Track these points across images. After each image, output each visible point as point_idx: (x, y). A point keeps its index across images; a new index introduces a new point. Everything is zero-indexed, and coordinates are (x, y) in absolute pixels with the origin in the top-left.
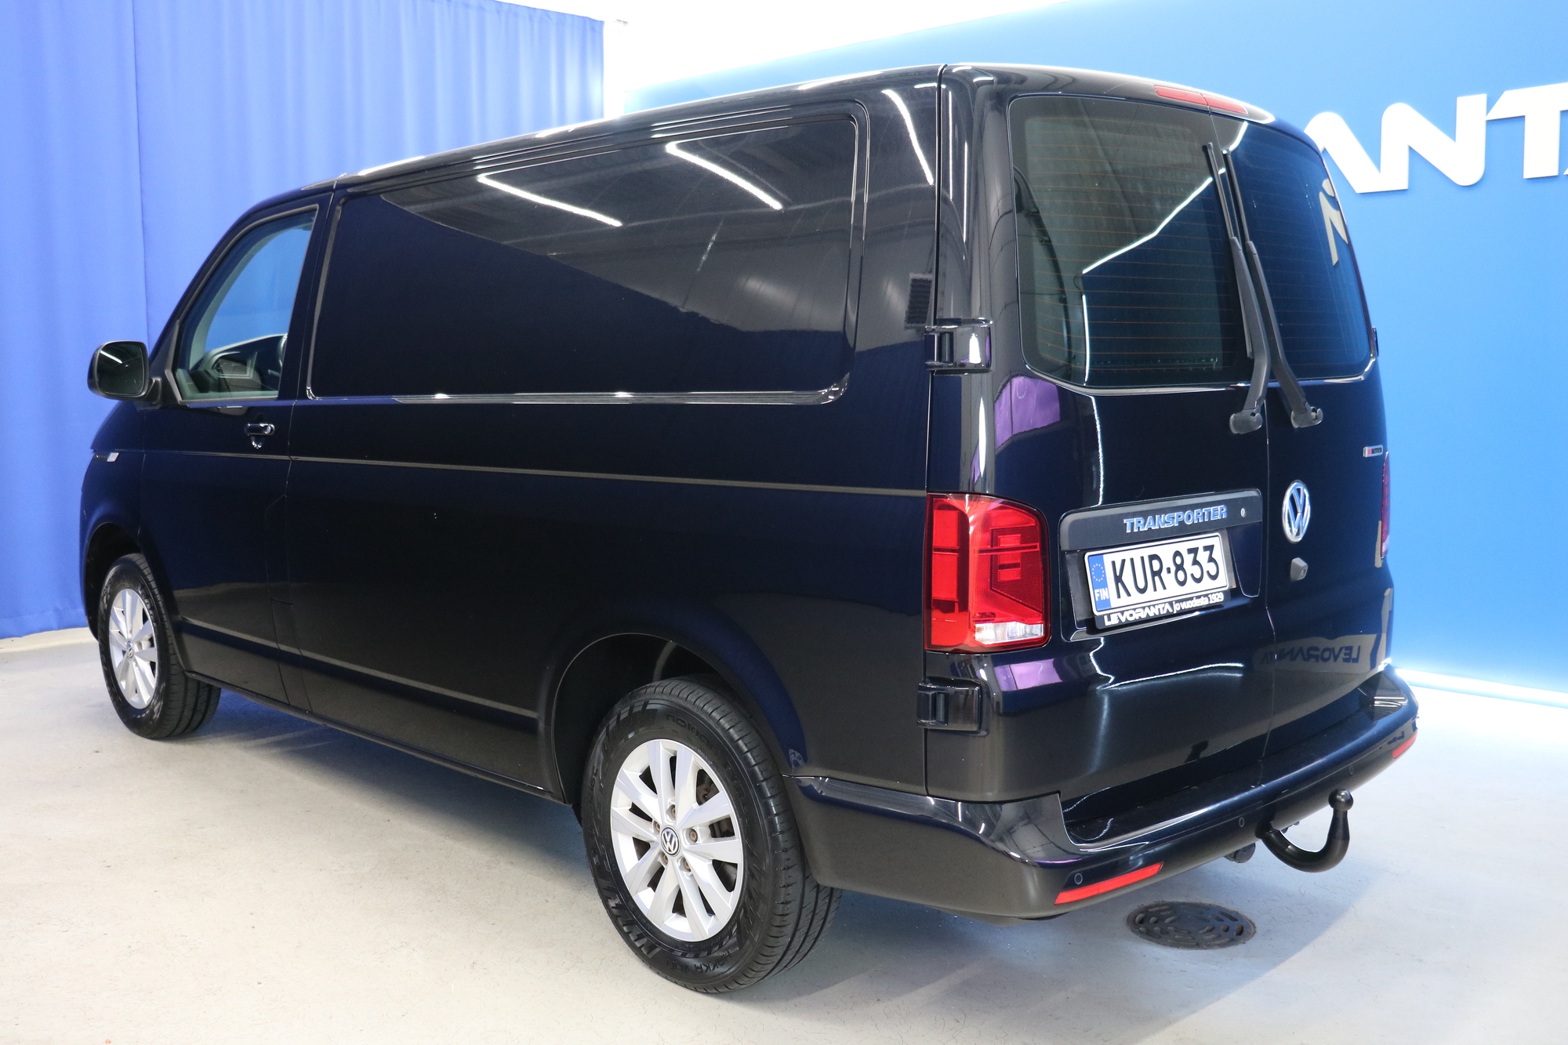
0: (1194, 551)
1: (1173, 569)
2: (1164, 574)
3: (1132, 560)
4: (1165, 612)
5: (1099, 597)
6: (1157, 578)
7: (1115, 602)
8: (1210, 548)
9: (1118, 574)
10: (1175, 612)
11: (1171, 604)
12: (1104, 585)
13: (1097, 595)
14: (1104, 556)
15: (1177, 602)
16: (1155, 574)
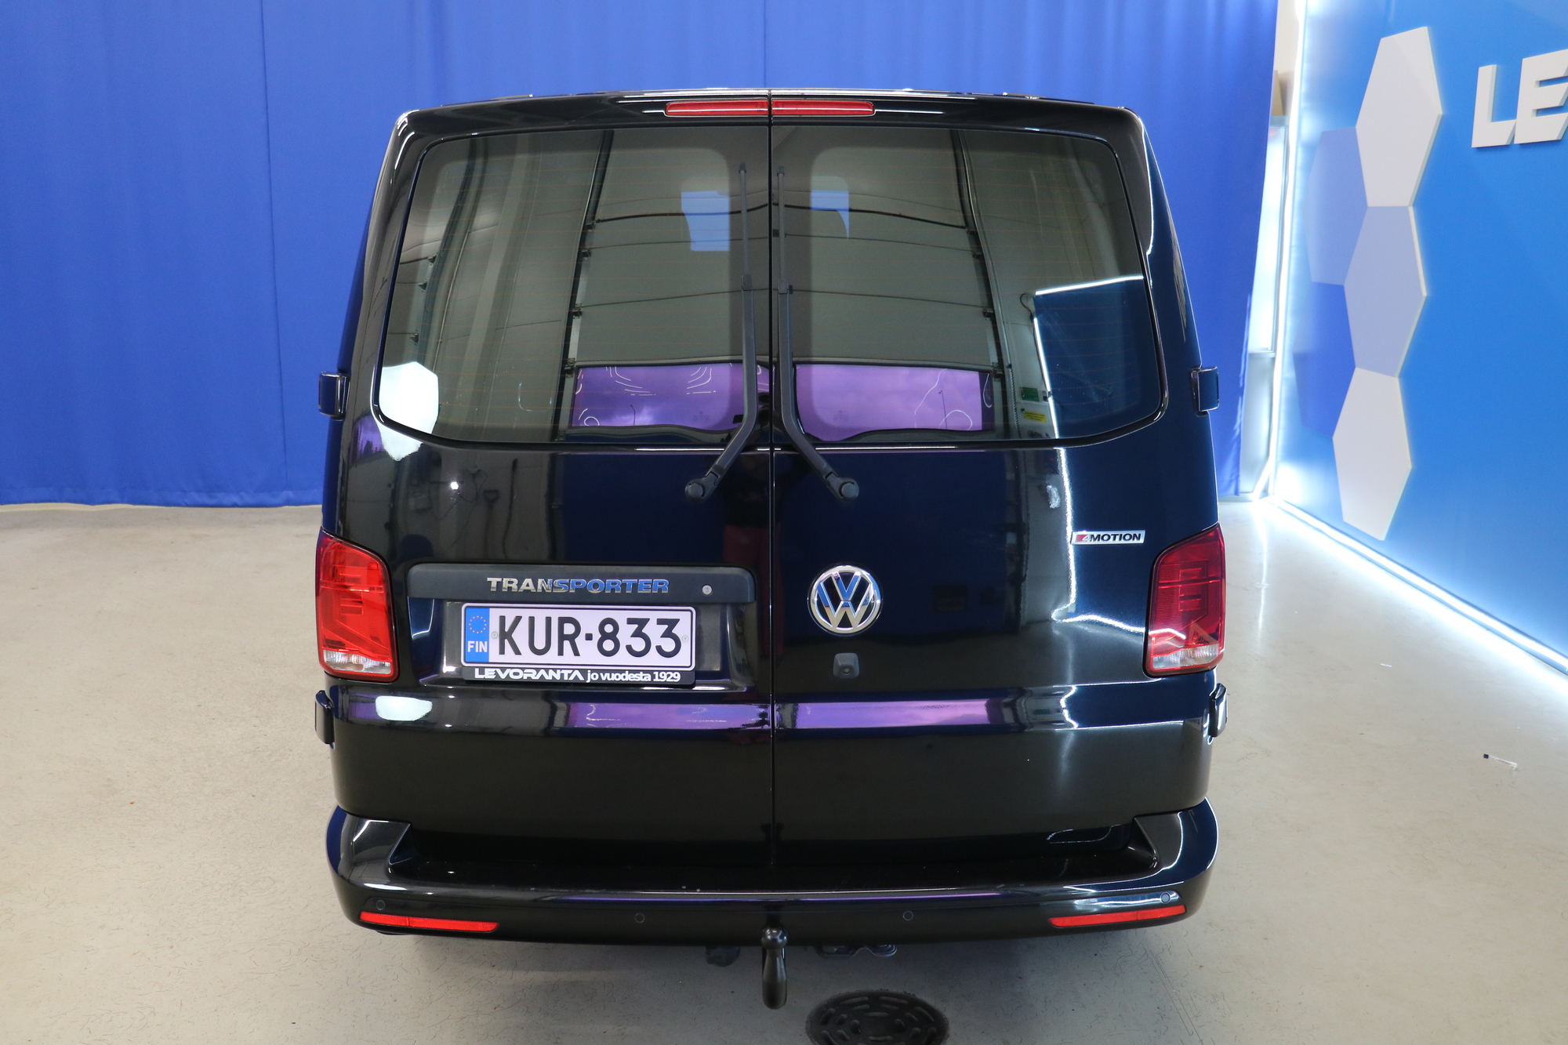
0: (642, 623)
1: (597, 636)
2: (580, 641)
3: (532, 620)
4: (572, 678)
5: (473, 650)
6: (567, 644)
7: (494, 656)
8: (672, 623)
9: (507, 630)
10: (588, 681)
11: (584, 672)
12: (485, 638)
13: (470, 647)
14: (491, 609)
15: (593, 671)
16: (562, 637)
